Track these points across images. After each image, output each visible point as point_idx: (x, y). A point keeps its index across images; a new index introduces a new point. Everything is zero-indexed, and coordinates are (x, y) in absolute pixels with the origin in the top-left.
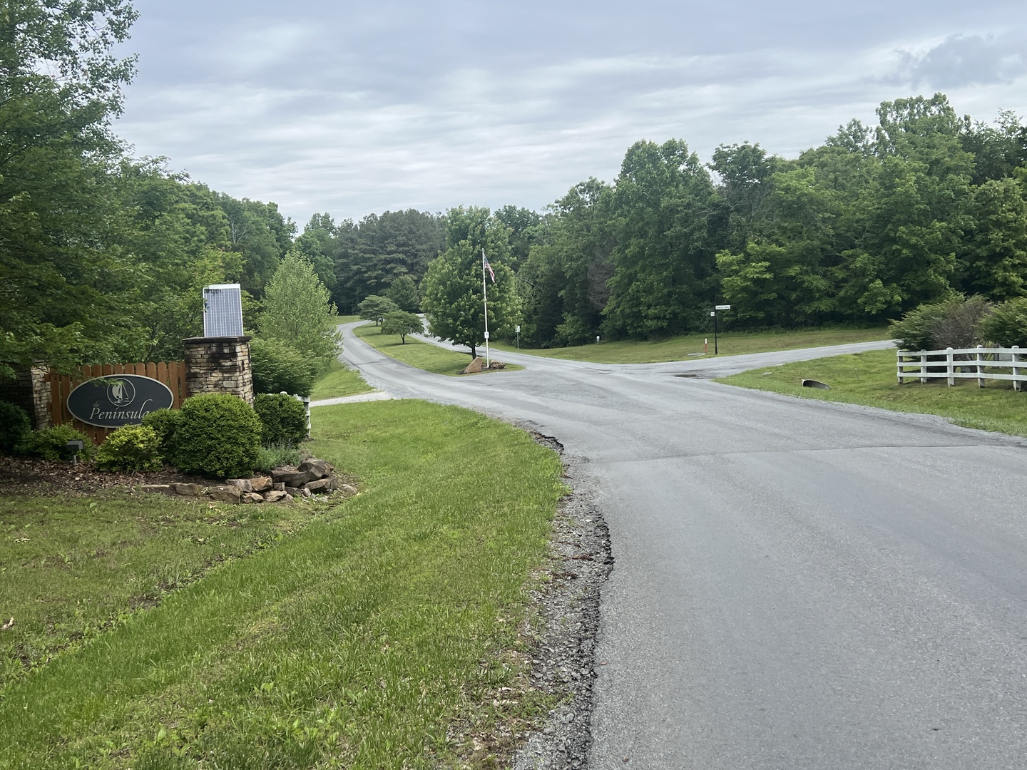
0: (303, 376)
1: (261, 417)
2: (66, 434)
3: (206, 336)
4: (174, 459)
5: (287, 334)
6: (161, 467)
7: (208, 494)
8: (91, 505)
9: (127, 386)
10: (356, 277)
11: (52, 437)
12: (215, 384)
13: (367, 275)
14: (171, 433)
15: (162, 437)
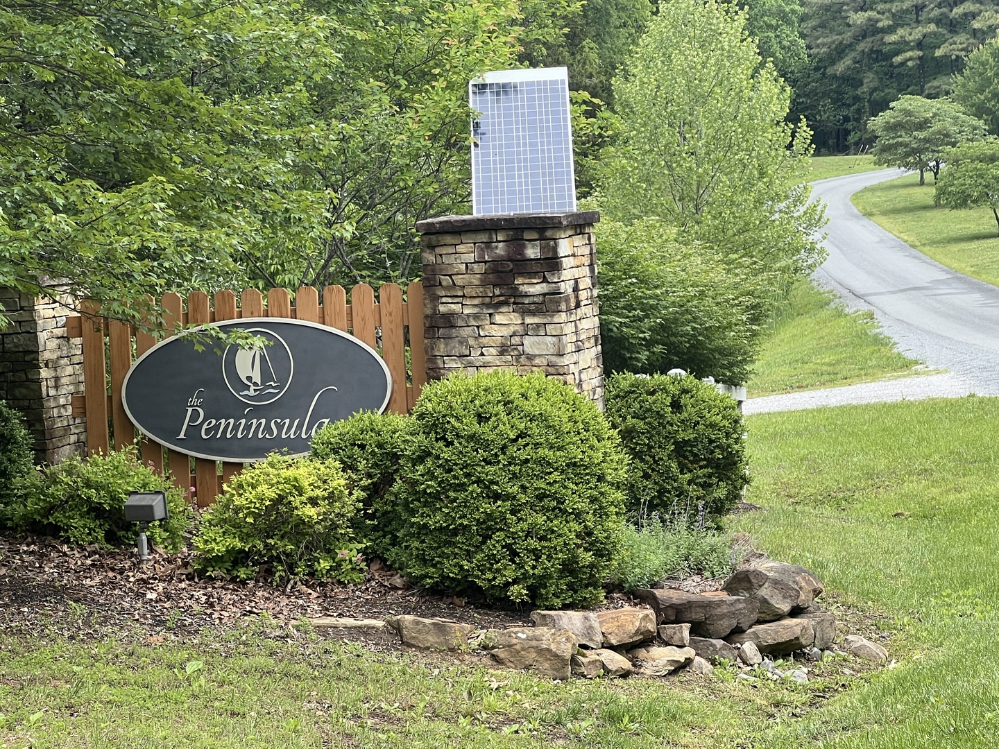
0: (729, 326)
1: (623, 438)
2: (123, 475)
3: (476, 214)
4: (394, 550)
5: (671, 211)
6: (361, 570)
7: (485, 648)
8: (191, 667)
9: (275, 350)
10: (863, 46)
11: (88, 484)
12: (503, 345)
13: (893, 38)
14: (388, 479)
15: (364, 489)
